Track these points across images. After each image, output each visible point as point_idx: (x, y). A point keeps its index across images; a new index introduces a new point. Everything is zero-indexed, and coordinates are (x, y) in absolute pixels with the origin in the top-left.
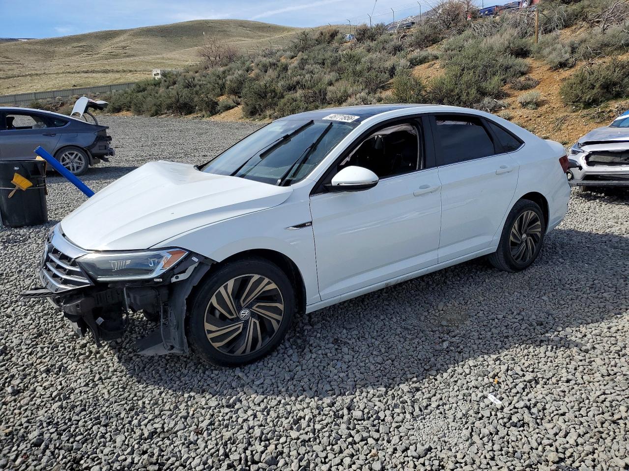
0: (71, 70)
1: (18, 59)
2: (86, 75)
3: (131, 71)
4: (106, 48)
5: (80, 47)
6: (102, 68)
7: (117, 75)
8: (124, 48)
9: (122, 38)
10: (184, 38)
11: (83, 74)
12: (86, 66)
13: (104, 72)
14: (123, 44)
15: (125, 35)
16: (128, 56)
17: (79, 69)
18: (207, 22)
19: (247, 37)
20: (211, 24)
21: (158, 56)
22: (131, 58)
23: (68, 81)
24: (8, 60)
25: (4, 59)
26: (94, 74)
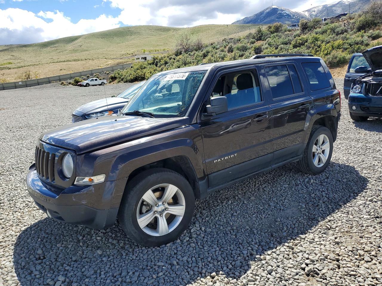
0: (55, 61)
1: (20, 56)
2: (65, 63)
4: (70, 46)
6: (73, 59)
7: (84, 62)
8: (81, 46)
9: (79, 41)
10: (115, 38)
11: (62, 63)
12: (63, 58)
13: (75, 61)
14: (80, 44)
15: (80, 39)
16: (85, 51)
17: (59, 60)
19: (153, 35)
21: (103, 50)
22: (89, 52)
23: (56, 67)
24: (14, 57)
25: (12, 57)
26: (70, 63)
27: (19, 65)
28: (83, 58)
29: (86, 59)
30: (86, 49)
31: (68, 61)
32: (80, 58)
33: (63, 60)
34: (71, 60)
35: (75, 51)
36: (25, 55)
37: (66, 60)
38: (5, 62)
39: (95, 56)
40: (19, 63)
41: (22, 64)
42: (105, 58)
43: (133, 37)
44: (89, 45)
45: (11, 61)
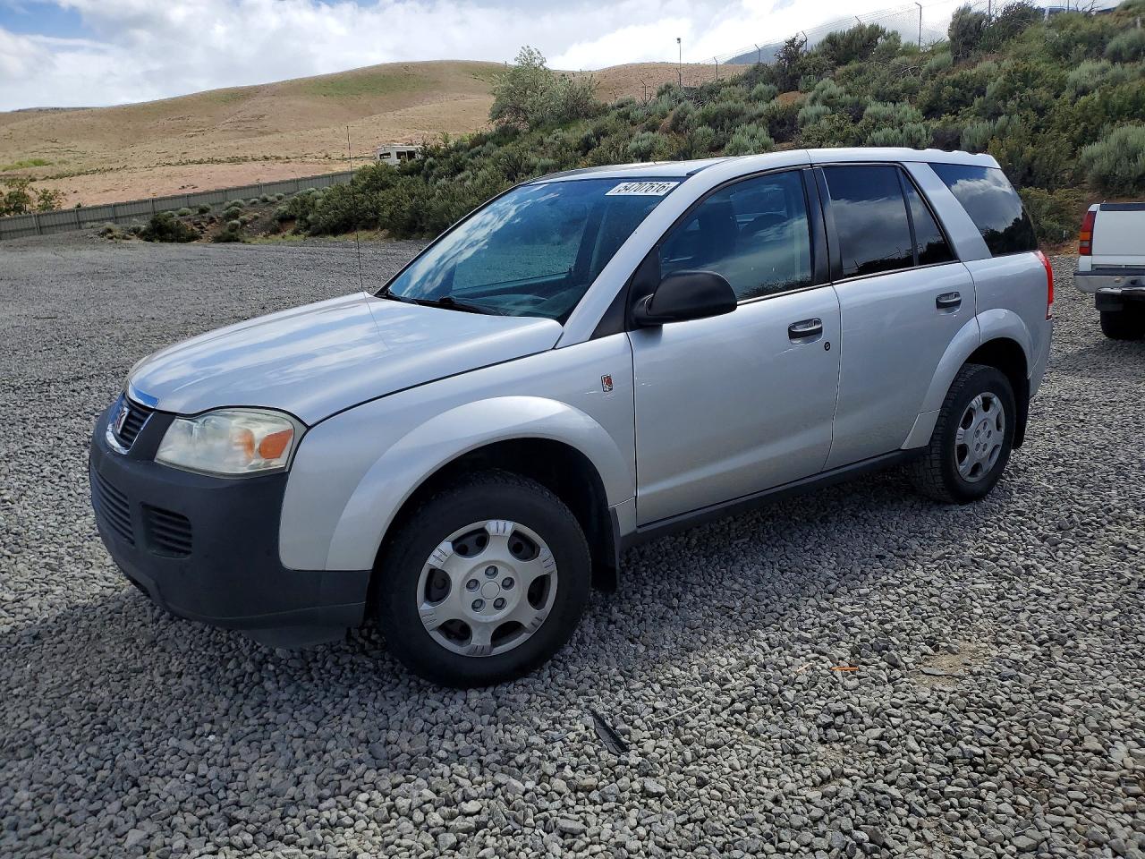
0: (171, 161)
1: (73, 143)
2: (200, 168)
3: (278, 158)
6: (227, 155)
8: (259, 118)
9: (255, 101)
10: (365, 96)
11: (194, 167)
12: (198, 152)
13: (231, 161)
14: (258, 111)
15: (259, 96)
16: (270, 132)
17: (185, 158)
18: (404, 66)
20: (411, 71)
22: (278, 136)
24: (55, 145)
25: (50, 144)
26: (215, 166)
27: (64, 169)
29: (268, 156)
30: (275, 127)
31: (212, 161)
32: (249, 153)
33: (198, 159)
35: (240, 132)
36: (88, 140)
37: (206, 160)
38: (25, 159)
39: (296, 150)
40: (65, 162)
41: (74, 168)
42: (324, 155)
45: (44, 157)
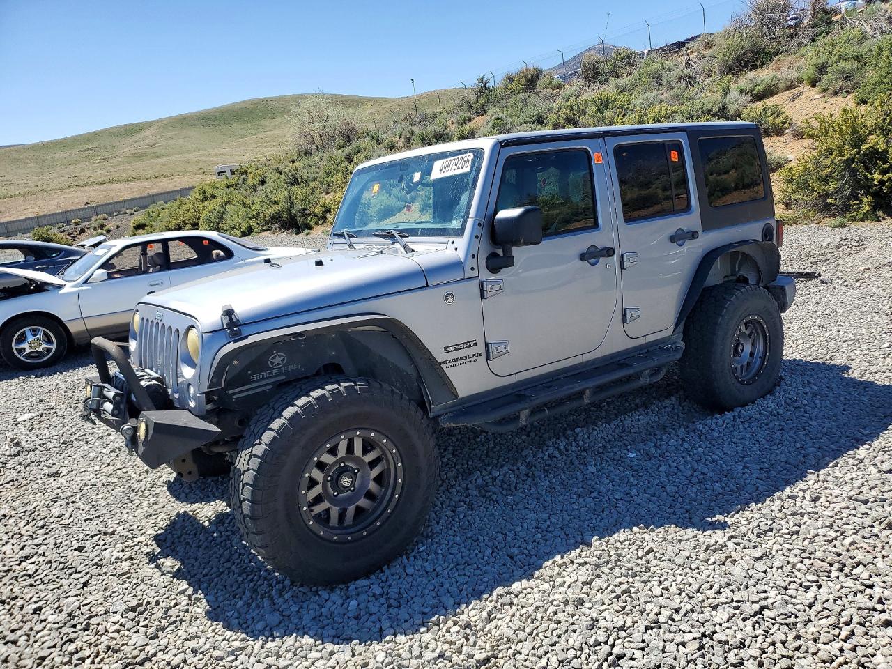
0: (80, 183)
1: (3, 173)
2: (103, 187)
3: (165, 176)
4: (126, 147)
5: (91, 149)
6: (124, 175)
7: (147, 184)
8: (152, 146)
9: (147, 133)
10: (235, 125)
11: (97, 187)
12: (102, 173)
13: (128, 181)
14: (150, 141)
15: (151, 129)
16: (160, 156)
17: (91, 180)
18: (265, 101)
20: (271, 104)
21: (201, 152)
22: (165, 159)
23: (77, 197)
26: (114, 186)
28: (150, 173)
29: (157, 174)
30: (164, 152)
31: (112, 181)
32: (142, 173)
33: (101, 180)
34: (121, 179)
35: (137, 157)
36: (15, 170)
37: (108, 181)
39: (179, 169)
41: (2, 193)
42: (202, 170)
43: (277, 121)
44: (171, 142)
